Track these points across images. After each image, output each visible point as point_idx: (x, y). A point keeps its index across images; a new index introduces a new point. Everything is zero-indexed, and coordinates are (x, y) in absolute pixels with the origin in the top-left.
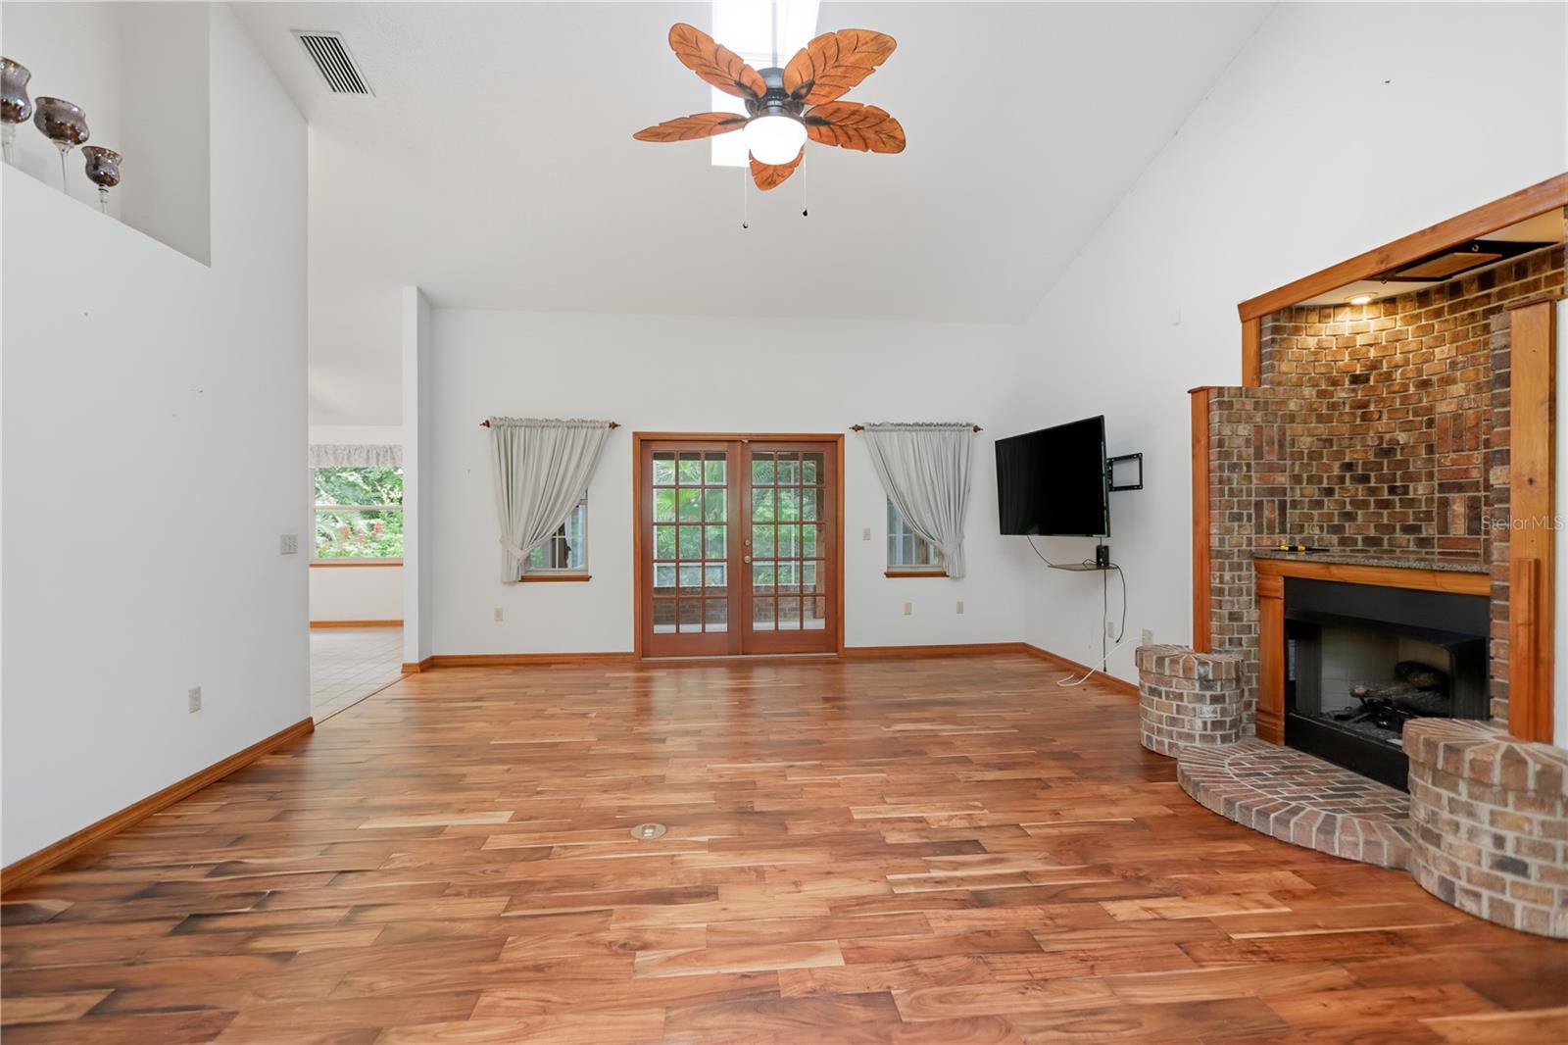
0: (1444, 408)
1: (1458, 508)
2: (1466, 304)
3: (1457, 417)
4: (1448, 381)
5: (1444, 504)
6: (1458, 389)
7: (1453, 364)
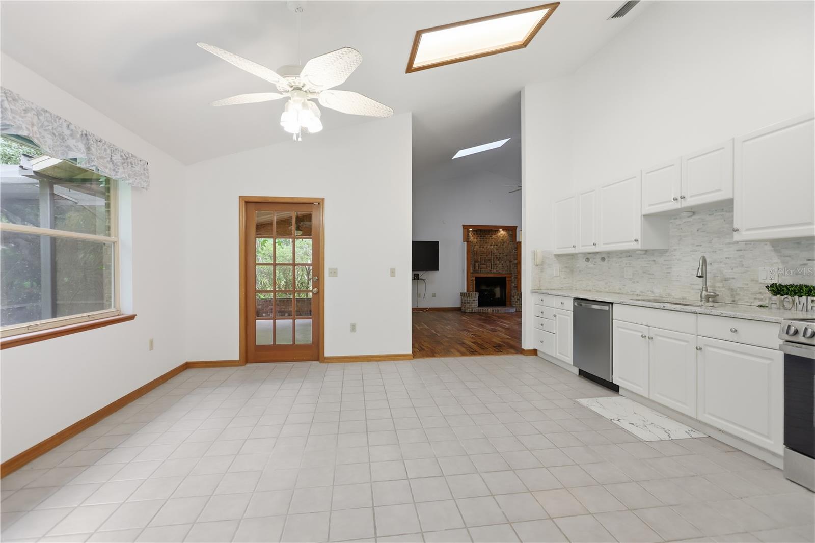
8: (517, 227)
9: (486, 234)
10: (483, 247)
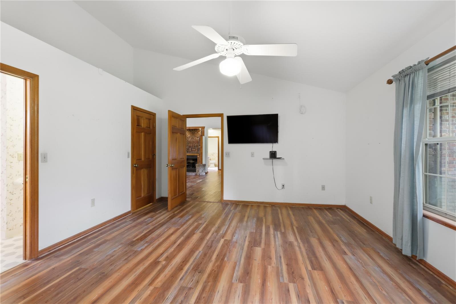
0: (189, 140)
1: (190, 149)
2: (191, 132)
3: (190, 141)
4: (189, 138)
5: (189, 148)
6: (190, 139)
7: (190, 136)
8: (205, 127)
9: (195, 132)
10: (193, 139)
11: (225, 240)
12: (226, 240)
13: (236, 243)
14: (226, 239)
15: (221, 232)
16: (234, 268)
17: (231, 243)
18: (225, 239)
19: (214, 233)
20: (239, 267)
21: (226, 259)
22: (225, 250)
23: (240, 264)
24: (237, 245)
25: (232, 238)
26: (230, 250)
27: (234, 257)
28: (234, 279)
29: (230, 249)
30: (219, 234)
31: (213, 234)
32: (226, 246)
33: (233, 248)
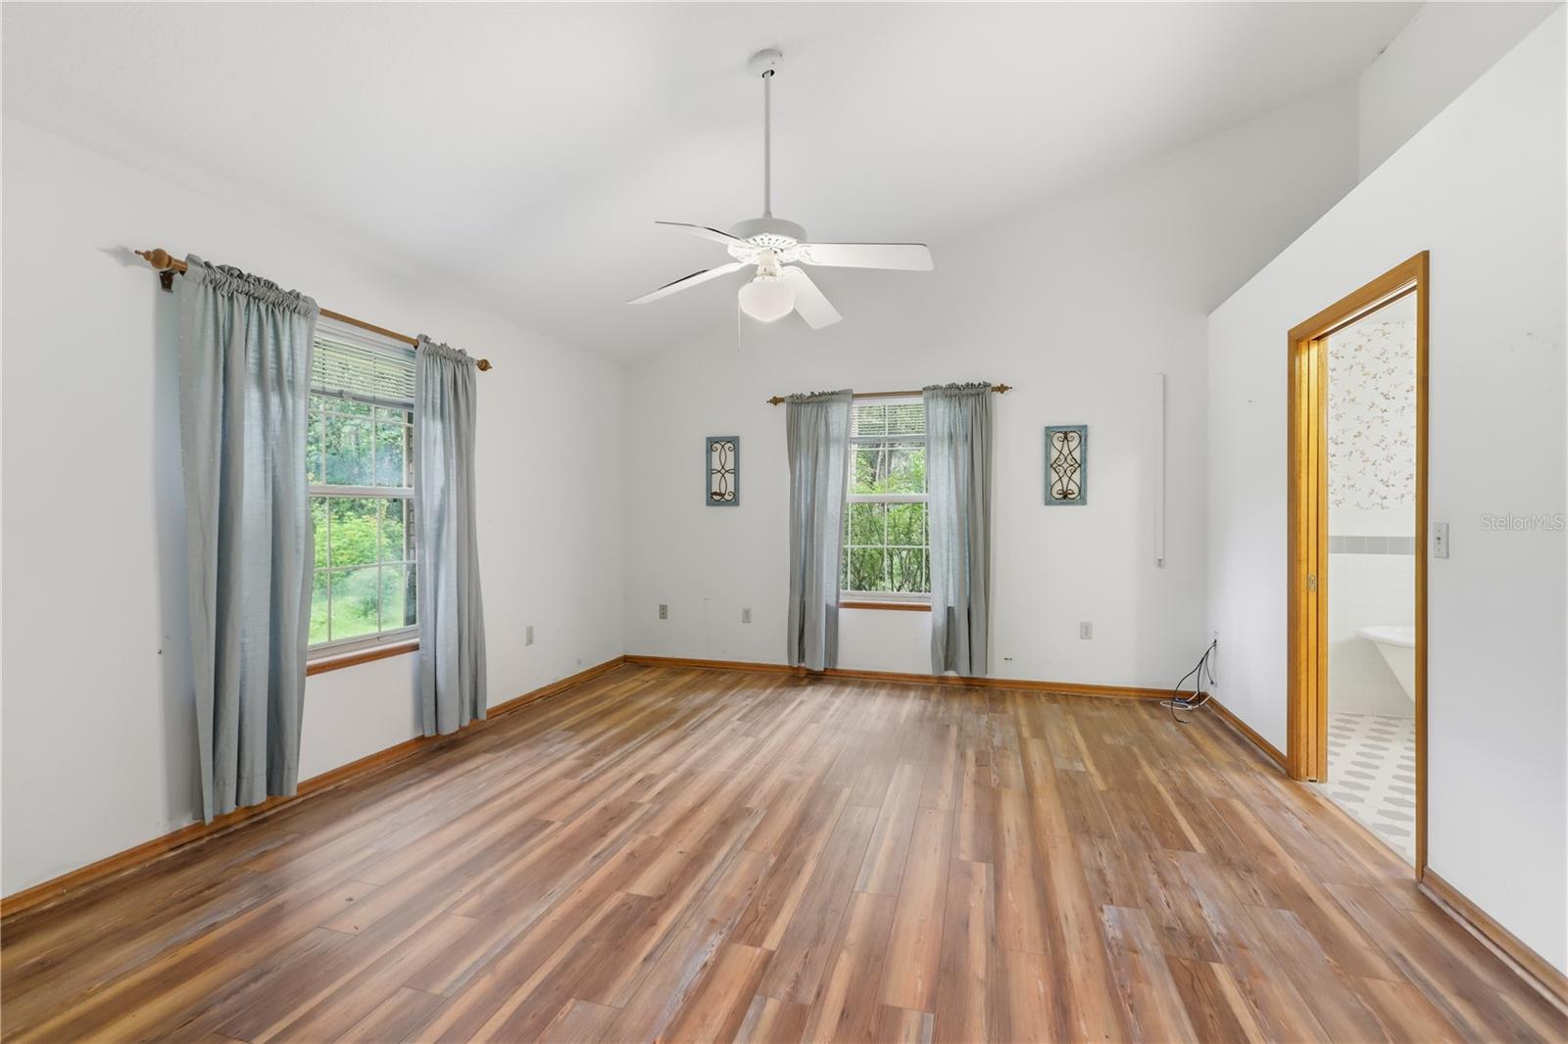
11: (756, 942)
12: (752, 945)
13: (713, 921)
14: (752, 949)
15: (772, 1006)
16: (753, 836)
17: (737, 922)
18: (759, 950)
19: (812, 997)
20: (741, 836)
21: (772, 860)
22: (769, 892)
23: (735, 845)
24: (713, 910)
25: (722, 953)
26: (750, 889)
27: (744, 867)
28: (762, 816)
29: (750, 895)
30: (784, 989)
31: (818, 994)
32: (761, 909)
33: (734, 899)
